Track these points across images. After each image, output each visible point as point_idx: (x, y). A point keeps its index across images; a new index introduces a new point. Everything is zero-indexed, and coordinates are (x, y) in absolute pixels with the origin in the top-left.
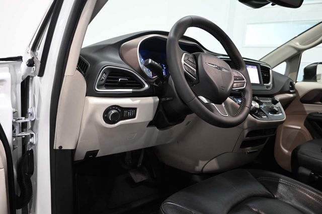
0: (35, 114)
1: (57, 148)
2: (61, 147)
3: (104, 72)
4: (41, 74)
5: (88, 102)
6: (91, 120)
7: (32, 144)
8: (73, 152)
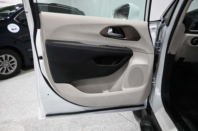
0: (162, 41)
1: (169, 53)
2: (170, 53)
3: (194, 23)
4: (168, 25)
5: (185, 35)
6: (185, 43)
7: (158, 52)
8: (174, 56)
